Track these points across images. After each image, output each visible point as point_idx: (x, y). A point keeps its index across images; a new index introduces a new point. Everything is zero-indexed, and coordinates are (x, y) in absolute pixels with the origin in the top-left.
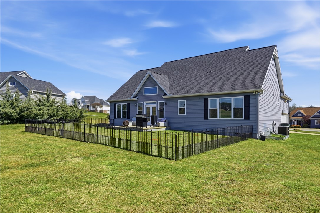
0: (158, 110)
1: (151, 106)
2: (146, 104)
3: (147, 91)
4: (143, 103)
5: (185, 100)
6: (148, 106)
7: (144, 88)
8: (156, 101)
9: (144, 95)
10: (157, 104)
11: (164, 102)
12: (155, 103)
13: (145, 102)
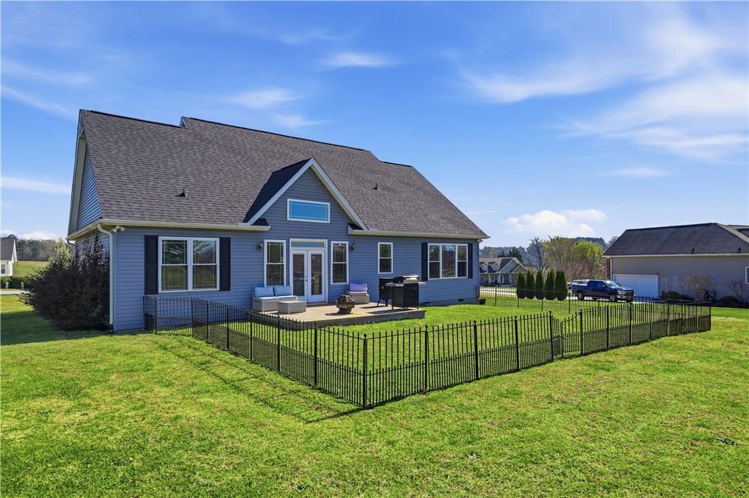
0: (332, 262)
1: (308, 254)
2: (295, 245)
4: (284, 242)
5: (392, 244)
6: (299, 251)
7: (289, 200)
8: (326, 241)
10: (329, 247)
11: (347, 243)
12: (322, 245)
13: (291, 240)
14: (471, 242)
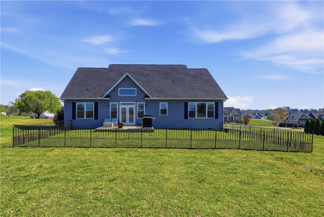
0: (137, 111)
1: (127, 107)
2: (122, 104)
3: (122, 92)
4: (117, 103)
5: (167, 103)
6: (124, 106)
7: (119, 88)
8: (135, 103)
9: (119, 95)
10: (136, 105)
11: (144, 103)
12: (133, 104)
13: (120, 103)
14: (217, 101)
